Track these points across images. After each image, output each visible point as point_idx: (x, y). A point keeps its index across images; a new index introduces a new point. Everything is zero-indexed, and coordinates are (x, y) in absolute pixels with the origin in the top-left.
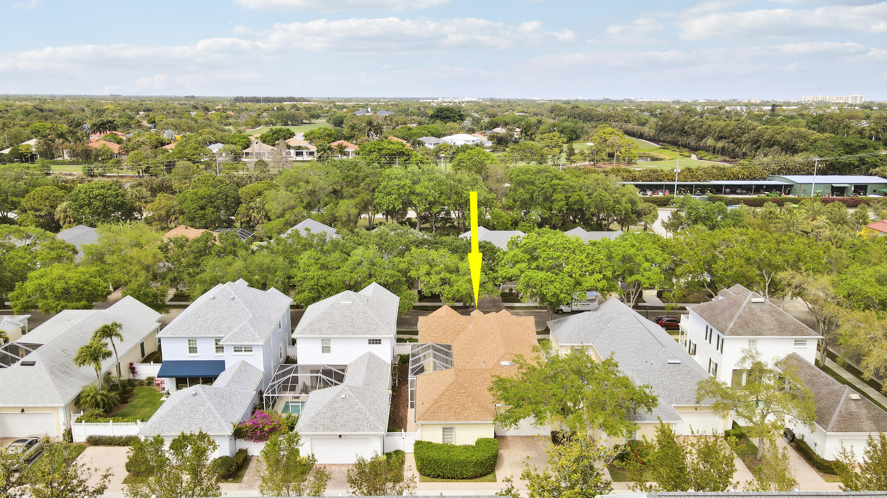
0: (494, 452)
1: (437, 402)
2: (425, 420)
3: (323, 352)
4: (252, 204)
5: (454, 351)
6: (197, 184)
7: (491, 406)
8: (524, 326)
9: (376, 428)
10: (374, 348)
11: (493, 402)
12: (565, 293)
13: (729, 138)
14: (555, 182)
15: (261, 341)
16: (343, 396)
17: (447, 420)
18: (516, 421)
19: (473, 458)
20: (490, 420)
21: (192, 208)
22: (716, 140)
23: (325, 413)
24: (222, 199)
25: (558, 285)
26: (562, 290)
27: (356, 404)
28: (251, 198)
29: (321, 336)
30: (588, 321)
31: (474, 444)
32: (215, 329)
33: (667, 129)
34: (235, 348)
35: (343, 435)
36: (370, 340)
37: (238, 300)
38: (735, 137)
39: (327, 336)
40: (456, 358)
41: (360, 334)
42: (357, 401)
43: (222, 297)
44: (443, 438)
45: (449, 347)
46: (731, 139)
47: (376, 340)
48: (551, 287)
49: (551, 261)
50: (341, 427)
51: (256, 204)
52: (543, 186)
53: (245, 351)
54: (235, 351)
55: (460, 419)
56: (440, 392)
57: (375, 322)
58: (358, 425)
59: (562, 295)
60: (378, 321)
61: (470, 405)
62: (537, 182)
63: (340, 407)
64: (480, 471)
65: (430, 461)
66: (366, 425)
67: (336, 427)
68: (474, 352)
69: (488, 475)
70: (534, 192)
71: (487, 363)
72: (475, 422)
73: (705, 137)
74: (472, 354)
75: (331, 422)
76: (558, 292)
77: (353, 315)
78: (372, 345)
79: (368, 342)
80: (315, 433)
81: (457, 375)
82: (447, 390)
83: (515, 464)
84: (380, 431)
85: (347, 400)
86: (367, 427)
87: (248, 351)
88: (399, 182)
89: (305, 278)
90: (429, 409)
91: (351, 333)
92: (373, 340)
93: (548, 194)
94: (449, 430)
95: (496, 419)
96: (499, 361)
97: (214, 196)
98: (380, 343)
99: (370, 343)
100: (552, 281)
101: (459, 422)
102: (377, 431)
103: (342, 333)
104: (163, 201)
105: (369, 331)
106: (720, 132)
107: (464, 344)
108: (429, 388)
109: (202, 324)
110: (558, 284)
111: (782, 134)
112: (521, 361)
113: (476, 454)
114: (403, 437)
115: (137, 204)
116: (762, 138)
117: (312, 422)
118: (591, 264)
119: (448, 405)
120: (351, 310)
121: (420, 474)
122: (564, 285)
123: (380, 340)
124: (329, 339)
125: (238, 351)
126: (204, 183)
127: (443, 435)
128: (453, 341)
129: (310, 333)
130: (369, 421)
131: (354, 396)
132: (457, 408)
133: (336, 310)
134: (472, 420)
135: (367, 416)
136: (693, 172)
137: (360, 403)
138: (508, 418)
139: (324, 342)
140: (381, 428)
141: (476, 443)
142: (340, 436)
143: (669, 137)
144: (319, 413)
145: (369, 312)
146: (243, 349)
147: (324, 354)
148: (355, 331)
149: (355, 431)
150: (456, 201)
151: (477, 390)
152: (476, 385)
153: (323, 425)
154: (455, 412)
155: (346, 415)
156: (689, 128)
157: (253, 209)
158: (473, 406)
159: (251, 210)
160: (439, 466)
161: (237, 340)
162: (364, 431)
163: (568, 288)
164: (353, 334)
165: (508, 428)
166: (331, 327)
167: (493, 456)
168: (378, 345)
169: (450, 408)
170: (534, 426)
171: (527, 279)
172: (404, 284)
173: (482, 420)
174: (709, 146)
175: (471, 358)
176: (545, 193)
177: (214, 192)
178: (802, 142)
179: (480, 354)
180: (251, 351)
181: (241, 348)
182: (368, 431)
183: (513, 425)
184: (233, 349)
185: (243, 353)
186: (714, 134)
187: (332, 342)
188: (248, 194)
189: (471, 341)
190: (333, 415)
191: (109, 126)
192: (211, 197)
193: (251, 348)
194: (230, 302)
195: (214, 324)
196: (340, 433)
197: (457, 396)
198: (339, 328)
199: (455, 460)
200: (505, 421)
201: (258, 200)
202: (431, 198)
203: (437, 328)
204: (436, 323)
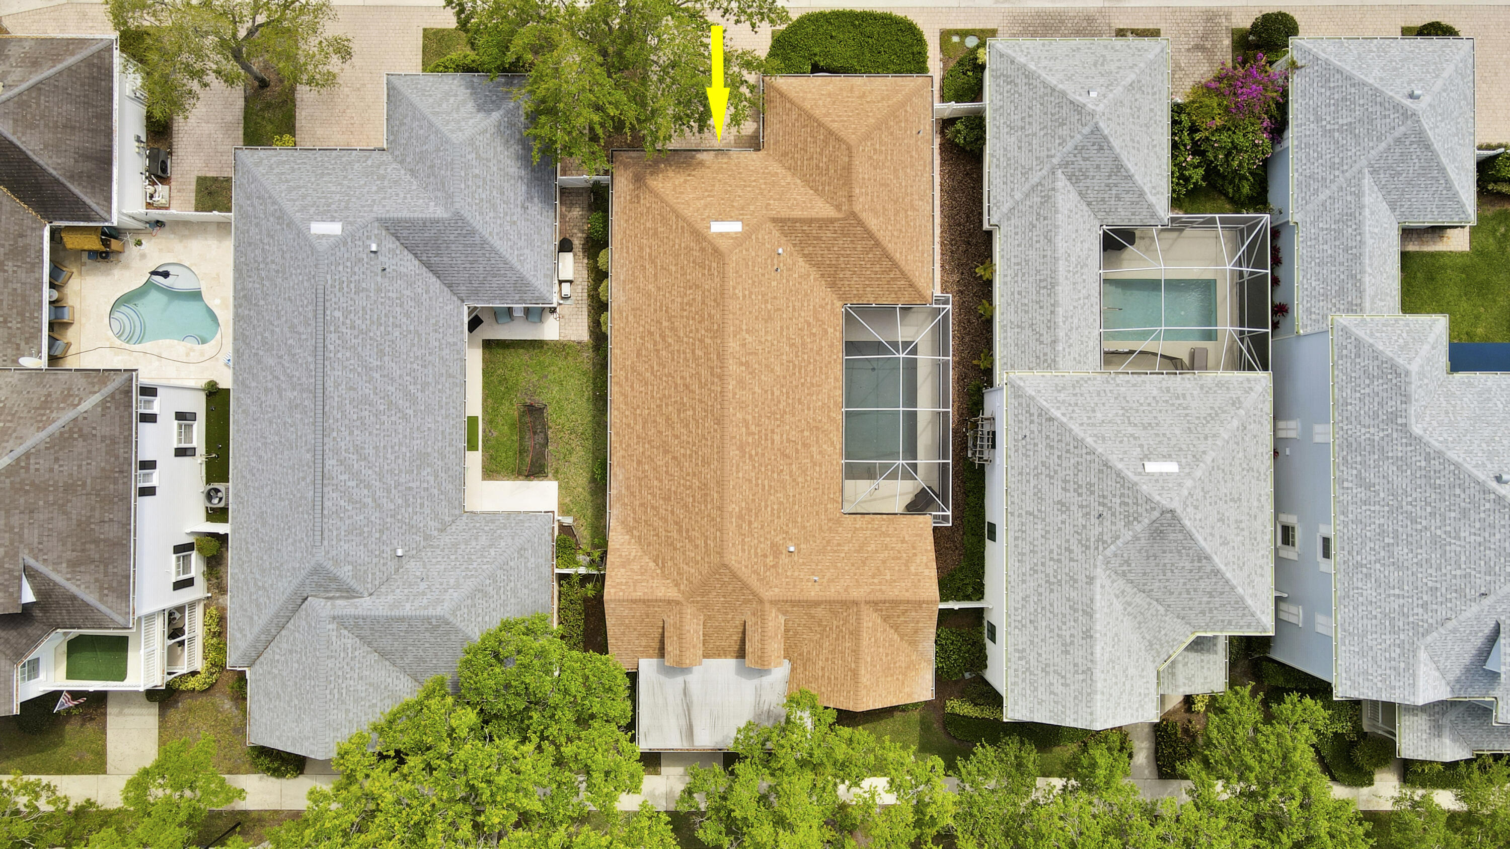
203: (884, 562)
204: (888, 577)
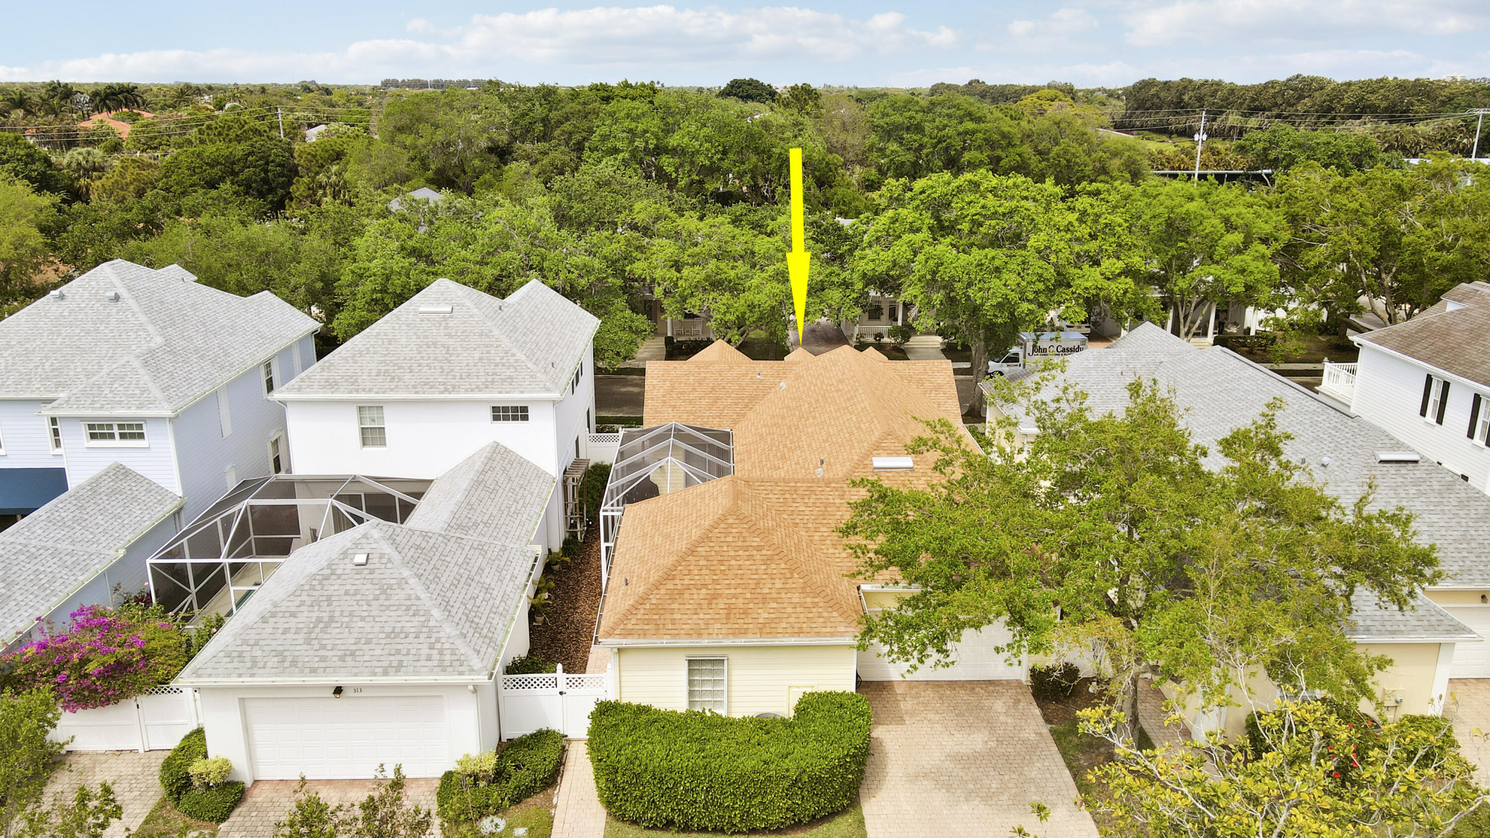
0: (858, 742)
1: (669, 576)
2: (629, 634)
3: (364, 443)
4: (322, 178)
5: (737, 446)
6: (205, 137)
7: (846, 587)
8: (927, 384)
9: (458, 664)
10: (509, 430)
11: (853, 576)
12: (1030, 301)
13: (1270, 110)
14: (970, 125)
15: (166, 405)
16: (361, 559)
17: (700, 635)
18: (939, 640)
19: (787, 763)
20: (842, 634)
21: (188, 183)
22: (1244, 115)
23: (293, 615)
24: (255, 167)
25: (1012, 279)
26: (1022, 293)
27: (402, 582)
28: (322, 166)
29: (354, 396)
30: (1093, 373)
31: (792, 714)
32: (47, 378)
33: (1148, 104)
34: (91, 427)
35: (350, 687)
36: (495, 409)
37: (132, 302)
38: (1283, 107)
39: (372, 396)
40: (742, 460)
41: (466, 391)
42: (406, 573)
43: (86, 295)
44: (691, 693)
45: (726, 437)
46: (1275, 111)
47: (515, 409)
48: (995, 283)
49: (993, 222)
50: (342, 659)
51: (329, 178)
52: (941, 134)
53: (123, 436)
54: (93, 436)
55: (745, 632)
56: (683, 546)
57: (512, 360)
58: (398, 652)
59: (1025, 306)
60: (520, 356)
61: (779, 585)
62: (928, 127)
63: (347, 593)
64: (812, 807)
65: (638, 776)
66: (425, 651)
67: (323, 659)
68: (792, 442)
69: (839, 820)
70: (921, 147)
71: (829, 464)
72: (793, 641)
73: (1222, 113)
74: (785, 446)
75: (308, 641)
76: (1014, 296)
77: (451, 342)
78: (502, 424)
79: (489, 414)
80: (248, 681)
81: (737, 495)
82: (705, 538)
83: (925, 775)
84: (472, 671)
85: (372, 572)
86: (429, 658)
87: (132, 436)
88: (634, 125)
89: (361, 276)
90: (643, 599)
91: (442, 388)
92: (506, 409)
93: (953, 153)
94: (709, 667)
95: (869, 632)
96: (868, 455)
97: (239, 160)
98: (525, 418)
99: (496, 418)
100: (997, 270)
101: (741, 641)
102: (461, 673)
103: (414, 387)
104: (131, 170)
105: (493, 382)
106: (1253, 100)
107: (765, 426)
108: (652, 537)
109: (14, 364)
110: (1014, 276)
111: (1382, 91)
112: (945, 442)
113: (799, 751)
114: (559, 689)
115: (82, 182)
116: (1338, 102)
117: (245, 642)
118: (1093, 237)
119: (705, 586)
120: (446, 328)
121: (609, 814)
122: (1029, 279)
123: (525, 409)
124: (379, 407)
125: (103, 436)
126: (220, 134)
127: (691, 682)
128: (735, 422)
129: (324, 387)
130: (438, 640)
131: (396, 557)
132: (735, 596)
133: (404, 327)
134: (785, 633)
135: (432, 623)
136: (1219, 153)
137: (413, 581)
138: (912, 626)
139: (367, 414)
140: (476, 663)
141: (797, 710)
142: (338, 690)
143: (1153, 119)
144: (273, 615)
145: (496, 332)
146: (116, 431)
147: (367, 449)
148: (453, 382)
149: (385, 673)
150: (756, 167)
151: (800, 541)
152: (796, 525)
153: (279, 653)
154: (729, 609)
155: (363, 619)
156: (1190, 98)
157: (325, 189)
158: (788, 591)
159: (321, 192)
160: (669, 794)
161: (93, 402)
162: (416, 672)
163: (1041, 286)
164: (446, 390)
165: (914, 661)
166: (387, 371)
167: (854, 756)
168: (519, 424)
169: (715, 597)
170: (1006, 654)
171: (931, 263)
172: (617, 296)
173: (818, 634)
174: (1232, 128)
175: (783, 457)
176: (947, 149)
177: (239, 149)
178: (1422, 103)
179: (810, 445)
180: (141, 436)
181: (110, 426)
182: (431, 672)
183: (930, 650)
184: (85, 432)
185: (117, 442)
186: (1241, 104)
187: (388, 412)
188: (314, 156)
189: (783, 417)
190: (319, 620)
191: (126, 98)
192: (233, 163)
193: (140, 426)
194: (105, 307)
195: (47, 365)
196: (341, 681)
197: (735, 558)
198: (408, 376)
199: (723, 771)
200: (900, 639)
201: (334, 168)
202: (702, 160)
203: (694, 389)
204: (692, 378)
